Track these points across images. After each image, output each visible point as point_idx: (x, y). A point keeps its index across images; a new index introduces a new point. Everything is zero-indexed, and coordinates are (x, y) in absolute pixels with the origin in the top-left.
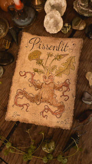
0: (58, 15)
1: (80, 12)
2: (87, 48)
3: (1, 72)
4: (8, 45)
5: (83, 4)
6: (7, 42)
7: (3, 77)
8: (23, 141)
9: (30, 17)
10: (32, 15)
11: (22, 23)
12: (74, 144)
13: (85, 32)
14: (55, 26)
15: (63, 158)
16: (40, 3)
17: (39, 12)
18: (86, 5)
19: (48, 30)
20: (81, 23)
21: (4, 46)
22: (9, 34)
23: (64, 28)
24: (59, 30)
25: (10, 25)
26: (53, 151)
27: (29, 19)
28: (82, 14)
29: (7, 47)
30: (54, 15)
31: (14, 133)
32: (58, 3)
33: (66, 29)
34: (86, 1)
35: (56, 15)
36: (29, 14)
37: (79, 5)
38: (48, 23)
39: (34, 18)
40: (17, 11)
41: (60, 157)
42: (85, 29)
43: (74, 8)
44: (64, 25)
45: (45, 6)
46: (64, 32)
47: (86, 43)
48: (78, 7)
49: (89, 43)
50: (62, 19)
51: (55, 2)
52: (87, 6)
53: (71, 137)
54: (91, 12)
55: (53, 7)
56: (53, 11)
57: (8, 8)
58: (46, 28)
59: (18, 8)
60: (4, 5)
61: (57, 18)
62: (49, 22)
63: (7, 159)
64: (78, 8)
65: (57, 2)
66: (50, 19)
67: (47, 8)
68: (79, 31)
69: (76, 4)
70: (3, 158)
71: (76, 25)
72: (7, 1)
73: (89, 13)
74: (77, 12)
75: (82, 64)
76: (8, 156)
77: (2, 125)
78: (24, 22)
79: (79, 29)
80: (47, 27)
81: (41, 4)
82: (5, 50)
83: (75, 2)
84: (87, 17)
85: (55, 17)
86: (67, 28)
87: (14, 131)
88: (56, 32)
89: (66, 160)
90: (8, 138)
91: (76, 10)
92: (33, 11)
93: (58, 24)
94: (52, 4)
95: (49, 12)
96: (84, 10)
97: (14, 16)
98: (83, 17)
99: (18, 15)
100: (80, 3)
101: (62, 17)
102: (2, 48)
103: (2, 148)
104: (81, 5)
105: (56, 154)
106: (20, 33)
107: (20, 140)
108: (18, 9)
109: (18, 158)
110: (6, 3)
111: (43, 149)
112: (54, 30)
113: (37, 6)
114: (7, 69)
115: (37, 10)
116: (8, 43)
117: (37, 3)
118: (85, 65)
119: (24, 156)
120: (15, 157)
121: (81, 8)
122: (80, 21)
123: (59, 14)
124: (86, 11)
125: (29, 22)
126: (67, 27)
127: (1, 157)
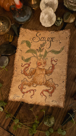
0: (51, 11)
1: (70, 8)
3: (7, 61)
4: (11, 39)
5: (72, 1)
6: (10, 36)
7: (8, 66)
8: (28, 118)
9: (28, 15)
10: (30, 13)
11: (21, 19)
12: (71, 119)
13: (75, 25)
14: (50, 21)
15: (62, 131)
16: (35, 2)
17: (35, 10)
18: (74, 2)
19: (43, 24)
20: (71, 17)
21: (8, 40)
22: (11, 29)
23: (57, 21)
24: (53, 24)
25: (12, 22)
26: (53, 125)
27: (27, 16)
28: (72, 9)
29: (11, 41)
30: (48, 11)
31: (20, 111)
32: (51, 2)
33: (59, 22)
35: (50, 12)
36: (27, 12)
37: (68, 2)
38: (43, 18)
39: (31, 15)
40: (17, 10)
41: (59, 130)
42: (74, 22)
43: (65, 4)
44: (57, 19)
45: (40, 4)
46: (57, 24)
48: (68, 3)
50: (55, 14)
53: (68, 113)
55: (47, 5)
56: (48, 8)
57: (10, 8)
58: (41, 22)
60: (7, 6)
61: (51, 14)
62: (44, 18)
63: (15, 133)
64: (68, 5)
66: (45, 15)
67: (42, 6)
68: (69, 23)
69: (66, 1)
70: (12, 132)
71: (66, 19)
72: (9, 3)
74: (67, 8)
76: (16, 131)
77: (10, 105)
78: (24, 19)
79: (69, 22)
81: (36, 4)
82: (8, 43)
85: (49, 13)
87: (20, 110)
88: (50, 26)
89: (65, 132)
90: (15, 115)
91: (66, 6)
92: (31, 9)
93: (52, 18)
94: (46, 2)
95: (43, 9)
96: (73, 6)
97: (15, 14)
98: (72, 12)
99: (18, 13)
101: (55, 13)
103: (11, 124)
104: (70, 2)
107: (25, 117)
108: (19, 8)
110: (8, 4)
111: (45, 123)
112: (48, 24)
113: (33, 5)
114: (11, 59)
115: (33, 8)
116: (12, 36)
117: (33, 3)
119: (30, 130)
120: (22, 131)
121: (71, 4)
122: (69, 15)
123: (53, 11)
124: (75, 7)
125: (27, 19)
126: (60, 20)
127: (10, 131)
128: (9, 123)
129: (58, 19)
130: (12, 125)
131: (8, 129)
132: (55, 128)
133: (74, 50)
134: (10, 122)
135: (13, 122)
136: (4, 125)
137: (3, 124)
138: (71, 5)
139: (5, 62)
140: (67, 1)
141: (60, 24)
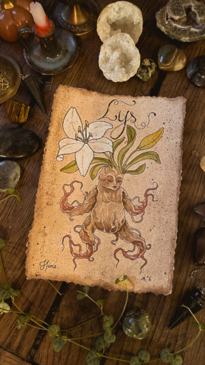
0: (128, 42)
1: (172, 34)
2: (194, 108)
3: (17, 174)
4: (25, 114)
5: (177, 18)
6: (23, 108)
9: (67, 51)
10: (72, 44)
11: (50, 64)
13: (186, 75)
14: (124, 67)
16: (83, 20)
17: (83, 38)
18: (182, 19)
19: (108, 75)
20: (176, 57)
21: (17, 117)
22: (23, 89)
23: (142, 68)
24: (132, 75)
27: (64, 55)
28: (177, 36)
29: (23, 119)
30: (119, 43)
31: (61, 305)
32: (124, 18)
34: (182, 11)
35: (125, 44)
36: (62, 45)
37: (167, 19)
38: (107, 60)
39: (75, 53)
40: (38, 40)
42: (185, 68)
43: (159, 25)
44: (143, 64)
45: (98, 25)
46: (143, 77)
47: (192, 97)
48: (167, 23)
49: (198, 97)
50: (138, 51)
51: (118, 15)
52: (185, 20)
54: (196, 33)
55: (115, 26)
56: (117, 35)
58: (103, 70)
59: (42, 33)
60: (7, 27)
61: (127, 50)
62: (109, 59)
64: (167, 26)
65: (122, 14)
66: (112, 52)
67: (102, 29)
68: (172, 72)
69: (162, 18)
71: (165, 61)
72: (14, 20)
73: (191, 34)
74: (166, 33)
75: (188, 142)
76: (54, 359)
77: (33, 291)
79: (174, 69)
80: (105, 68)
81: (85, 23)
82: (17, 125)
83: (159, 13)
84: (186, 43)
85: (123, 47)
86: (149, 69)
87: (60, 302)
88: (125, 80)
90: (49, 320)
91: (163, 29)
93: (131, 60)
94: (113, 20)
95: (106, 38)
96: (180, 29)
97: (29, 52)
99: (40, 46)
100: (171, 15)
101: (137, 45)
102: (13, 122)
103: (38, 342)
104: (172, 19)
105: (160, 337)
106: (48, 86)
108: (43, 35)
109: (78, 359)
110: (10, 24)
111: (126, 332)
112: (121, 75)
113: (77, 26)
114: (28, 167)
115: (78, 35)
116: (26, 108)
117: (76, 20)
118: (194, 143)
120: (70, 357)
121: (174, 25)
122: (173, 52)
123: (132, 41)
124: (185, 31)
125: (65, 61)
126: (149, 66)
127: (38, 361)
128: (33, 342)
129: (145, 64)
130: (42, 345)
131: (32, 358)
132: (159, 340)
133: (190, 139)
134: (35, 337)
135: (43, 336)
136: (19, 347)
137: (16, 345)
138: (176, 28)
139: (12, 176)
140: (165, 18)
141: (148, 76)
